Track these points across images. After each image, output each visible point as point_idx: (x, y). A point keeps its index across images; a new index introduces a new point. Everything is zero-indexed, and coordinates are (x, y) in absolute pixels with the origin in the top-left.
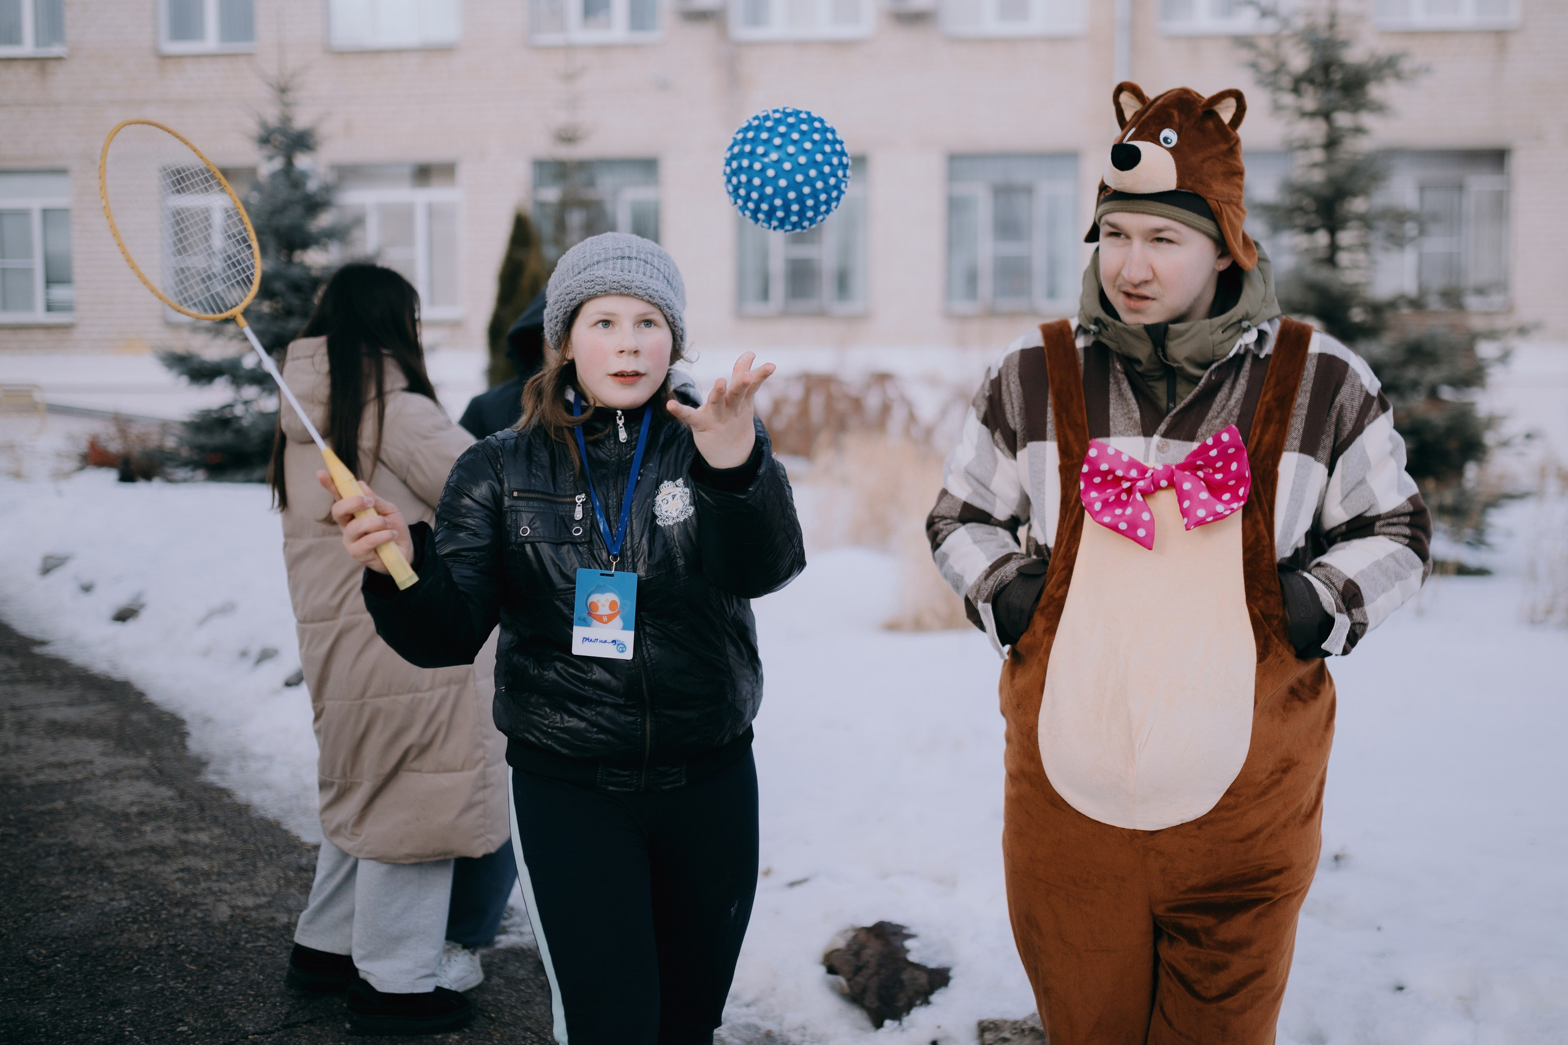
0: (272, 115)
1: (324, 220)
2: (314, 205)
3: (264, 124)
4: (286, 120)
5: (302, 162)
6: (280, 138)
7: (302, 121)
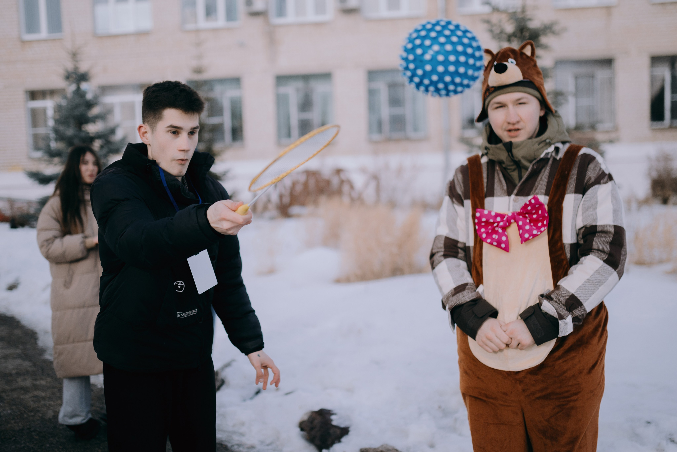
0: (70, 66)
1: (95, 111)
2: (90, 105)
3: (67, 72)
4: (76, 68)
5: (84, 86)
6: (74, 76)
7: (83, 67)
